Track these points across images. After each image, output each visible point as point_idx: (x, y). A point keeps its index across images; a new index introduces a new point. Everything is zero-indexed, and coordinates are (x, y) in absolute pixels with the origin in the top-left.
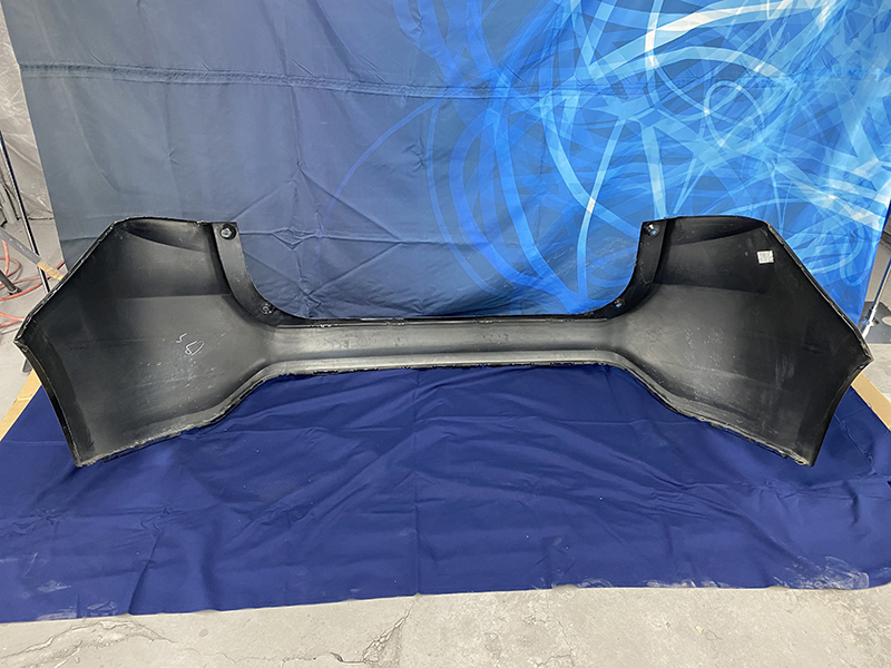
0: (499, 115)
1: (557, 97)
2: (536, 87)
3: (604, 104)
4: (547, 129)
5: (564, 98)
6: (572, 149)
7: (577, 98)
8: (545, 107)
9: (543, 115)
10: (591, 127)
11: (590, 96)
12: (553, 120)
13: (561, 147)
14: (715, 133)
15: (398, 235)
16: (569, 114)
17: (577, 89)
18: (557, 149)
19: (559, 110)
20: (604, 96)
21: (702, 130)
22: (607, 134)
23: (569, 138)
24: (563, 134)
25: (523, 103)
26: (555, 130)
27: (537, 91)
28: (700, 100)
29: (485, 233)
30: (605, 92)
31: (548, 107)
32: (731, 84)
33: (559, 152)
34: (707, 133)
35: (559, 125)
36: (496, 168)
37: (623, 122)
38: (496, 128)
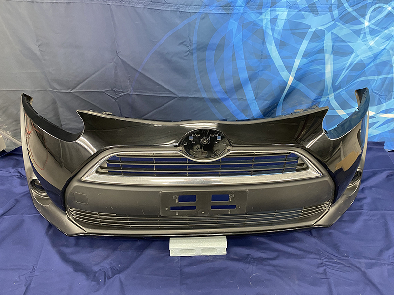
0: (237, 23)
1: (274, 13)
2: (260, 6)
3: (303, 17)
4: (266, 32)
5: (277, 13)
6: (281, 45)
7: (286, 13)
8: (265, 19)
9: (264, 23)
10: (293, 32)
11: (294, 12)
12: (270, 27)
13: (274, 44)
14: (369, 37)
15: (176, 93)
16: (280, 24)
17: (287, 8)
18: (272, 45)
19: (274, 21)
20: (303, 13)
21: (362, 36)
22: (303, 36)
23: (279, 38)
24: (276, 36)
25: (252, 16)
26: (271, 33)
27: (261, 8)
28: (364, 16)
29: (226, 93)
30: (304, 9)
31: (267, 19)
32: (385, 6)
33: (273, 47)
34: (365, 37)
35: (273, 30)
36: (234, 55)
37: (314, 29)
38: (235, 31)
